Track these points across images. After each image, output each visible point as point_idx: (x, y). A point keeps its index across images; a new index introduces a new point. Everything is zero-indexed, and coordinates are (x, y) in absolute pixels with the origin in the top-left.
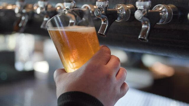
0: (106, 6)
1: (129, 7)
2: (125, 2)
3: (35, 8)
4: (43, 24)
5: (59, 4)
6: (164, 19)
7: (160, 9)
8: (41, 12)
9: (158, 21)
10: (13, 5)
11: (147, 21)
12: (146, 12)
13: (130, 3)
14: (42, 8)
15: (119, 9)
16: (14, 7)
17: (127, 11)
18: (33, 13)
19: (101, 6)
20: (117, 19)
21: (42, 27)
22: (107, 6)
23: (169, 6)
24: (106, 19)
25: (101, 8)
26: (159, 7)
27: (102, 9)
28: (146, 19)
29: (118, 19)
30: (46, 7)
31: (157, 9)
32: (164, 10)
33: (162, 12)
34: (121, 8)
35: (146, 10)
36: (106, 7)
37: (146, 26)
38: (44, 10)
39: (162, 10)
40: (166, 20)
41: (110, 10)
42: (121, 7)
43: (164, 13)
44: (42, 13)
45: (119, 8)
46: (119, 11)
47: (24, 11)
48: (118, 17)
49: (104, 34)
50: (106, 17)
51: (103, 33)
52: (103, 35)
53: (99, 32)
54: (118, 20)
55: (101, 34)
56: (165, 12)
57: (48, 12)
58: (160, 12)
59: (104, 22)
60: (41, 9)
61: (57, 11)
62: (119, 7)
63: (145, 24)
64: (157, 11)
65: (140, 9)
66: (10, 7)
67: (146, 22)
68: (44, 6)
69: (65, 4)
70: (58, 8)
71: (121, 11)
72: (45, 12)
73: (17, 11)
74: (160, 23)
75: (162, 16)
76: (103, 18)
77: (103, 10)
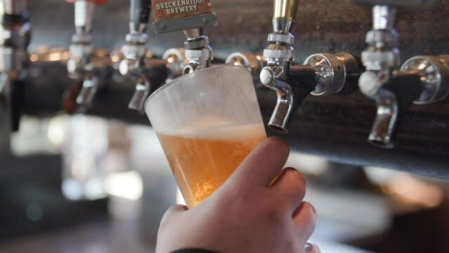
0: (288, 60)
1: (342, 59)
2: (331, 47)
3: (115, 59)
4: (135, 98)
5: (172, 51)
6: (431, 92)
7: (422, 67)
8: (129, 71)
9: (417, 97)
10: (62, 52)
11: (390, 98)
12: (387, 78)
13: (344, 50)
14: (131, 62)
15: (320, 66)
16: (65, 56)
17: (338, 70)
18: (111, 71)
19: (277, 60)
20: (313, 89)
21: (131, 106)
22: (291, 59)
23: (442, 58)
24: (287, 91)
25: (277, 65)
26: (418, 62)
27: (278, 68)
28: (388, 93)
29: (317, 89)
30: (142, 60)
31: (413, 68)
32: (430, 69)
33: (426, 75)
34: (324, 63)
35: (386, 72)
36: (289, 62)
37: (387, 111)
38: (137, 65)
39: (425, 69)
40: (436, 93)
41: (296, 67)
42: (324, 60)
43: (430, 77)
44: (131, 73)
45: (318, 64)
46: (320, 71)
47: (89, 67)
48: (316, 85)
49: (283, 127)
50: (289, 86)
51: (281, 124)
52: (280, 129)
53: (270, 123)
54: (317, 93)
55: (276, 127)
56: (433, 73)
57: (145, 71)
58: (421, 74)
59: (284, 97)
60: (129, 65)
61: (168, 66)
62: (319, 61)
63: (385, 105)
64: (412, 72)
65: (372, 71)
66: (55, 57)
67: (388, 101)
68: (137, 56)
69: (188, 53)
70: (170, 60)
71: (325, 70)
72: (140, 70)
73: (72, 67)
74: (421, 102)
75: (425, 83)
76: (280, 89)
77: (280, 70)
